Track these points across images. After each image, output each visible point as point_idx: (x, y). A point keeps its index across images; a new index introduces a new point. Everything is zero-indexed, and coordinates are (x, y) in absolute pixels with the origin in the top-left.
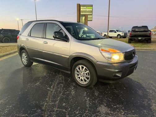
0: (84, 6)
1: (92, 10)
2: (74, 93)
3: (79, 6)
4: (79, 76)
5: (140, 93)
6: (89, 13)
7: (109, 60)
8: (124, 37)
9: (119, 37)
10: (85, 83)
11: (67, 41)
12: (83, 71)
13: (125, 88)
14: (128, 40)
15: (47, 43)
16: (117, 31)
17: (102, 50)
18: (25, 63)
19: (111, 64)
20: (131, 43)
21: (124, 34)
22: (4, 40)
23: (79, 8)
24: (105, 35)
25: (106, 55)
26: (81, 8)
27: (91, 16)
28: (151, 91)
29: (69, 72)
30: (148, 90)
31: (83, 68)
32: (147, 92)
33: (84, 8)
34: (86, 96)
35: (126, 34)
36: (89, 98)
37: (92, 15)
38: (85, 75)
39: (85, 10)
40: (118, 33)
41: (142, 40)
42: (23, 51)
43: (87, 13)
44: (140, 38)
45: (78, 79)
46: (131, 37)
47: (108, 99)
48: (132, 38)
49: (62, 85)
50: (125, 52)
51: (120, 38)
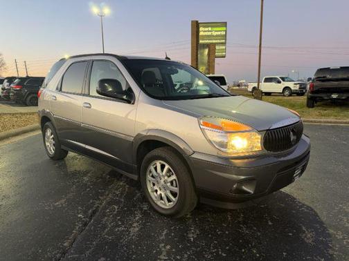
0: (207, 24)
1: (224, 33)
2: (137, 229)
3: (196, 26)
4: (156, 188)
5: (309, 237)
6: (219, 41)
7: (222, 149)
8: (300, 93)
9: (287, 93)
10: (168, 205)
11: (129, 102)
12: (164, 176)
13: (270, 223)
14: (306, 101)
15: (90, 108)
16: (283, 79)
17: (206, 124)
18: (51, 150)
19: (227, 159)
20: (313, 107)
21: (298, 85)
22: (30, 100)
23: (195, 29)
24: (254, 88)
25: (215, 136)
26: (201, 29)
27: (224, 47)
28: (340, 233)
29: (135, 177)
30: (331, 231)
31: (163, 167)
32: (329, 235)
33: (206, 29)
34: (163, 241)
35: (303, 87)
36: (168, 247)
37: (224, 44)
38: (169, 184)
39: (209, 33)
40: (285, 84)
41: (339, 99)
42: (47, 123)
43: (214, 41)
44: (334, 96)
45: (154, 195)
46: (312, 92)
47: (218, 252)
48: (316, 95)
49: (116, 207)
50: (267, 130)
51: (290, 95)
